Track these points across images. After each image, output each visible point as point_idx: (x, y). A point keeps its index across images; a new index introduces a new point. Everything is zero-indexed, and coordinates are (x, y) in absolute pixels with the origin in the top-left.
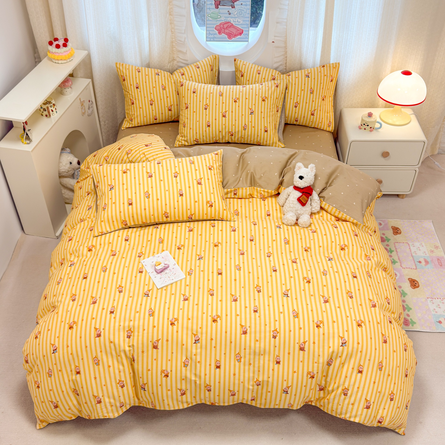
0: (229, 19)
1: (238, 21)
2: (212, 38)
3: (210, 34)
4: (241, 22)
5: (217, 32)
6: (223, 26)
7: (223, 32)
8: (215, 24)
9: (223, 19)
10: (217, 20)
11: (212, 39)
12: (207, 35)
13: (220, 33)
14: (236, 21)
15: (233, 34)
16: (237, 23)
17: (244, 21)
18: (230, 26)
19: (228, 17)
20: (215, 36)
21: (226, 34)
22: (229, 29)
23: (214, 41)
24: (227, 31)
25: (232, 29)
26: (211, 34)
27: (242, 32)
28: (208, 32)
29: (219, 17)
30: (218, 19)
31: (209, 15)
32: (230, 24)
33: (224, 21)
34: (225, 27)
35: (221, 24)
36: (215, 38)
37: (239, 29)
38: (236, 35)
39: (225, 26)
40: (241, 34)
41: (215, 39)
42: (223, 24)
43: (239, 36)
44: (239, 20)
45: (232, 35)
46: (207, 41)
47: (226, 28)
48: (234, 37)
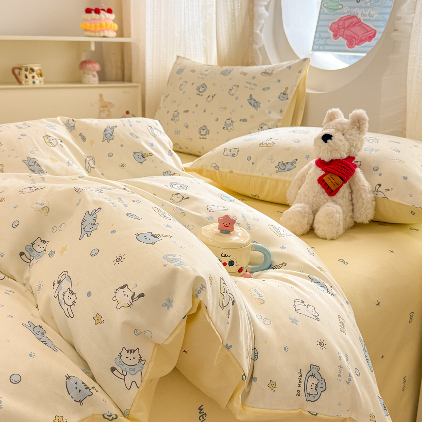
0: (355, 10)
1: (370, 14)
2: (321, 45)
3: (320, 37)
4: (376, 16)
5: (332, 33)
6: (344, 24)
7: (342, 34)
8: (331, 20)
9: (346, 11)
10: (336, 13)
11: (321, 47)
12: (316, 40)
13: (336, 36)
14: (367, 13)
15: (357, 37)
16: (368, 18)
17: (380, 14)
18: (356, 23)
19: (355, 7)
20: (328, 41)
21: (345, 38)
22: (353, 29)
23: (324, 50)
24: (348, 32)
25: (357, 30)
26: (322, 39)
27: (374, 35)
28: (318, 35)
29: (340, 7)
30: (338, 11)
31: (325, 5)
32: (355, 20)
33: (346, 15)
34: (346, 25)
35: (340, 20)
36: (327, 45)
37: (369, 29)
38: (361, 41)
39: (347, 23)
40: (370, 38)
41: (326, 47)
42: (344, 19)
43: (367, 43)
44: (372, 12)
45: (354, 40)
46: (313, 50)
47: (348, 27)
48: (358, 45)
